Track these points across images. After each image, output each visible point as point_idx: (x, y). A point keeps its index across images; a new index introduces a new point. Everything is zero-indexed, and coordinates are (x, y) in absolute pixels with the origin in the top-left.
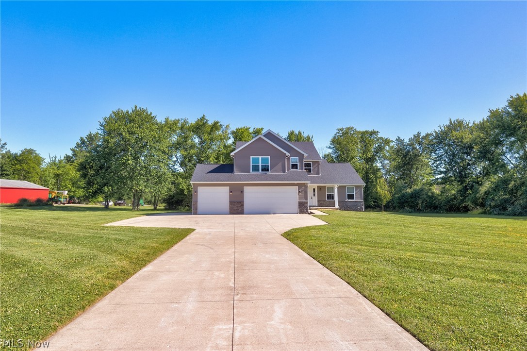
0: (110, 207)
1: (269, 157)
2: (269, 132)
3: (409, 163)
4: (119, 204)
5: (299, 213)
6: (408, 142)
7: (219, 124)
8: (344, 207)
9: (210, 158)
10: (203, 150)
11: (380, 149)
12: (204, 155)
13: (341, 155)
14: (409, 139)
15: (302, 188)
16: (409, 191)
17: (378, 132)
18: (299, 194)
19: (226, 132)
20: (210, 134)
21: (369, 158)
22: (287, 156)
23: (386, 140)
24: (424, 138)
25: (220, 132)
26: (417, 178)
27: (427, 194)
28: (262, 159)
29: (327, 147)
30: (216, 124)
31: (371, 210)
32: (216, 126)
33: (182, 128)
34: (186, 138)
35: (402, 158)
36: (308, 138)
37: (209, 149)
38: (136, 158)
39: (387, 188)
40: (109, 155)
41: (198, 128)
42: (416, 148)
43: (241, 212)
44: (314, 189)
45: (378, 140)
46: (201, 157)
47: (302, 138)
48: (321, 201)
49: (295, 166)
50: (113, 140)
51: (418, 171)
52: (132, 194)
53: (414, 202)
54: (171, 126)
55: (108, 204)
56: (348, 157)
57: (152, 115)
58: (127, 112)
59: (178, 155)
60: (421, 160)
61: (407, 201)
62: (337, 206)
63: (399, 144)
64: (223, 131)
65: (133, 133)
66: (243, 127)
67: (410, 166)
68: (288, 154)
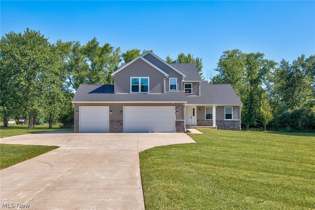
0: (8, 125)
1: (148, 78)
2: (149, 54)
3: (292, 84)
4: (21, 123)
5: (176, 132)
6: (292, 65)
7: (110, 47)
8: (221, 126)
9: (100, 79)
10: (94, 72)
11: (264, 71)
12: (95, 77)
13: (226, 78)
14: (293, 62)
15: (180, 108)
16: (290, 111)
17: (263, 54)
18: (176, 113)
19: (117, 54)
20: (100, 56)
21: (254, 80)
22: (165, 77)
23: (271, 62)
24: (307, 60)
25: (111, 55)
26: (299, 100)
27: (307, 115)
28: (142, 79)
29: (214, 69)
30: (107, 46)
31: (255, 129)
32: (106, 49)
33: (74, 51)
34: (77, 61)
35: (286, 80)
36: (197, 61)
37: (99, 70)
38: (28, 79)
39: (270, 108)
40: (4, 76)
41: (89, 51)
42: (299, 70)
43: (120, 130)
44: (194, 109)
45: (263, 63)
46: (92, 78)
47: (192, 61)
48: (200, 120)
49: (173, 87)
50: (6, 62)
51: (301, 93)
52: (27, 113)
53: (294, 122)
54: (63, 48)
55: (7, 123)
56: (233, 78)
57: (44, 37)
58: (20, 35)
59: (71, 76)
60: (304, 82)
61: (287, 121)
62: (214, 125)
63: (283, 66)
64: (114, 53)
65: (25, 55)
66: (133, 49)
67: (293, 88)
68: (166, 75)
